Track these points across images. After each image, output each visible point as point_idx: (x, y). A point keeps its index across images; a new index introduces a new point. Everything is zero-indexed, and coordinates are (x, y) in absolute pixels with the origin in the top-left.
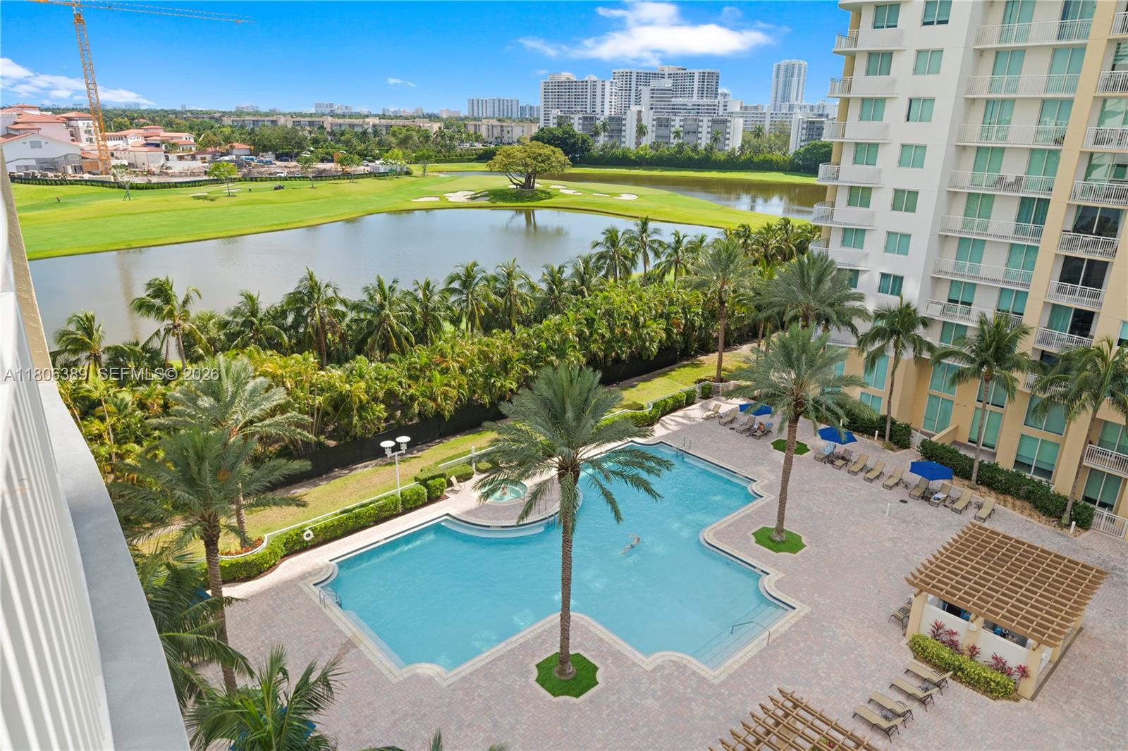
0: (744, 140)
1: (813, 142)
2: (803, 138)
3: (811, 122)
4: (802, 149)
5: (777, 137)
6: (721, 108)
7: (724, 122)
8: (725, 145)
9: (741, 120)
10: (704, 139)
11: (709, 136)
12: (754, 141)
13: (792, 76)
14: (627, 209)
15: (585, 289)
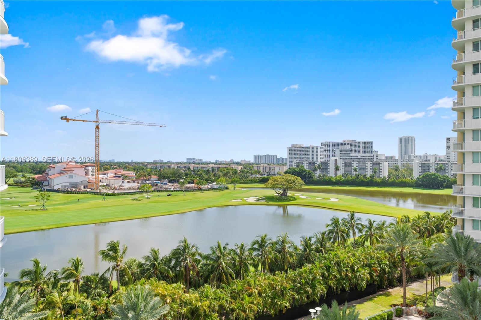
0: (389, 172)
1: (426, 173)
2: (420, 171)
3: (423, 164)
4: (421, 177)
5: (405, 171)
6: (375, 158)
7: (378, 164)
8: (380, 175)
9: (387, 163)
10: (369, 172)
11: (371, 170)
12: (394, 173)
13: (408, 143)
14: (335, 206)
15: (323, 250)
